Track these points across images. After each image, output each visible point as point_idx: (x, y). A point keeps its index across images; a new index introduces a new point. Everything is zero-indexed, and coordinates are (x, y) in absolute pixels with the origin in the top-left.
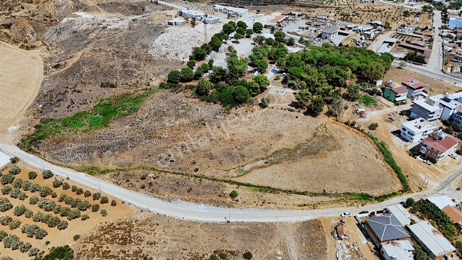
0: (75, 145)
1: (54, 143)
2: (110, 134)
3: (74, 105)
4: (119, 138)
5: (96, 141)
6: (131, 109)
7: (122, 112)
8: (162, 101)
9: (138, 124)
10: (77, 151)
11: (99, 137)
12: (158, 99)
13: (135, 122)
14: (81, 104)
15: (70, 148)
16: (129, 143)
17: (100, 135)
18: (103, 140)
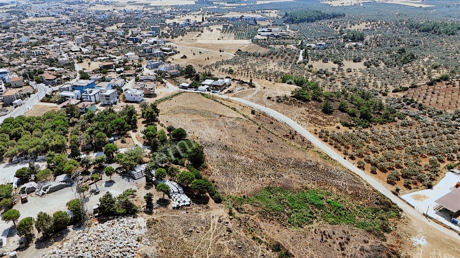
0: (339, 184)
1: (361, 196)
2: (304, 179)
3: (340, 240)
4: (298, 171)
5: (319, 178)
6: (272, 194)
7: (282, 195)
8: (236, 183)
9: (275, 175)
10: (338, 177)
11: (315, 181)
12: (237, 188)
13: (277, 177)
14: (329, 236)
15: (344, 183)
16: (291, 163)
17: (314, 182)
18: (312, 176)
